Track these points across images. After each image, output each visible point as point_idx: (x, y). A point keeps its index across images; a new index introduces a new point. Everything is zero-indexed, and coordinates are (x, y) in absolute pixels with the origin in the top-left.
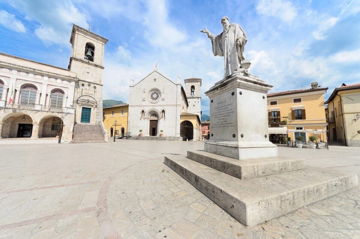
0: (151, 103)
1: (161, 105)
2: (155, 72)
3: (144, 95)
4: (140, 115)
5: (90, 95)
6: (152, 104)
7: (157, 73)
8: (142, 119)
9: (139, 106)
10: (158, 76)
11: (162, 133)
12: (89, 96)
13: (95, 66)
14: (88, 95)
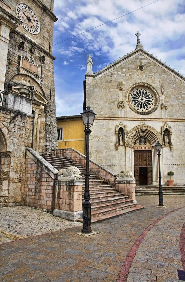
0: (139, 113)
1: (159, 120)
2: (141, 52)
3: (120, 96)
4: (114, 139)
5: (33, 76)
6: (141, 116)
7: (144, 54)
8: (121, 148)
9: (111, 118)
10: (146, 61)
11: (173, 178)
12: (31, 77)
13: (42, 9)
14: (30, 74)
